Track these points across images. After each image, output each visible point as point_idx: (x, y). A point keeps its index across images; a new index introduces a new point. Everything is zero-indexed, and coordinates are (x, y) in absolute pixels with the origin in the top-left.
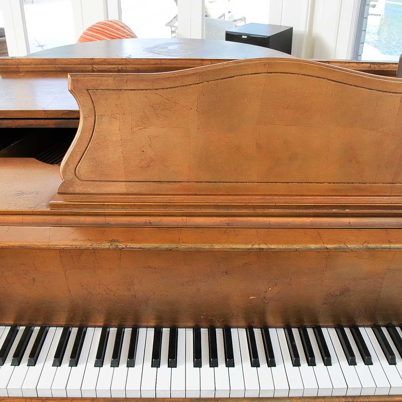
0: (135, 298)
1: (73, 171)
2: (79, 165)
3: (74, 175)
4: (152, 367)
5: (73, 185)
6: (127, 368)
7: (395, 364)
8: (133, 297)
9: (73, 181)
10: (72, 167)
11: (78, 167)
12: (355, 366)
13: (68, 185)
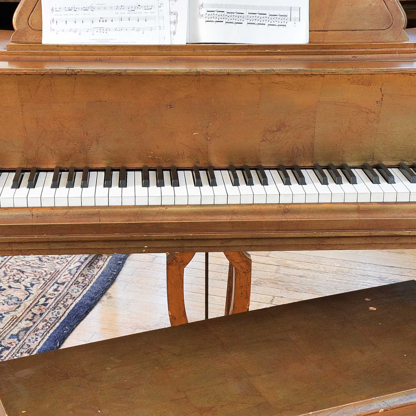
0: (87, 135)
1: (26, 21)
2: (32, 15)
3: (27, 24)
4: (104, 187)
5: (27, 34)
6: (82, 188)
7: (327, 184)
8: (85, 134)
9: (27, 30)
10: (25, 16)
11: (31, 16)
12: (290, 185)
13: (21, 34)
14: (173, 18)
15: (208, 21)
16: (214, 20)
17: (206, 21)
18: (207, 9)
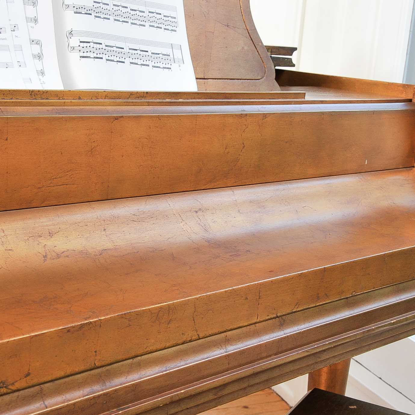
14: (36, 49)
15: (83, 57)
16: (92, 55)
17: (81, 57)
18: (79, 38)
